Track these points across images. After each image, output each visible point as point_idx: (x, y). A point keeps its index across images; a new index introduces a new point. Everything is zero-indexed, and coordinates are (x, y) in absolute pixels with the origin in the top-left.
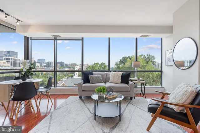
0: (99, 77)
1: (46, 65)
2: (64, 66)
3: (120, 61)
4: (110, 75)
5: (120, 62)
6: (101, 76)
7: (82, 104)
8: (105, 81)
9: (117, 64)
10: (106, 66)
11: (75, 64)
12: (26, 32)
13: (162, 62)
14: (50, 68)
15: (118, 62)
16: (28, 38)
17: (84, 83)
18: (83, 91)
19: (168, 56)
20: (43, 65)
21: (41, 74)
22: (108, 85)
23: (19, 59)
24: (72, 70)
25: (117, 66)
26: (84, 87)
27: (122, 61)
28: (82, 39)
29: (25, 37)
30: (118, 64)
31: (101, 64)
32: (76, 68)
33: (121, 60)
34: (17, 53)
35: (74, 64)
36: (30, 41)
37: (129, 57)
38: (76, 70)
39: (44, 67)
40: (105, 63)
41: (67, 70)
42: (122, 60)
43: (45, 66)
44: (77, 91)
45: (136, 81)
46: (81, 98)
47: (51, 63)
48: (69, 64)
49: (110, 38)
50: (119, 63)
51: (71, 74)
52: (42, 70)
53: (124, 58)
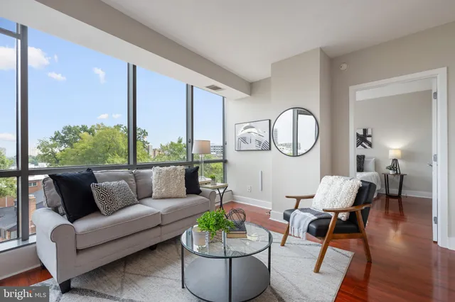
3: (53, 136)
5: (54, 139)
9: (44, 146)
13: (225, 143)
15: (48, 140)
19: (243, 132)
25: (43, 151)
27: (63, 138)
30: (49, 146)
33: (57, 134)
37: (84, 129)
42: (63, 135)
50: (51, 143)
53: (69, 130)
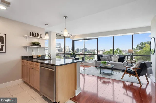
0: (106, 58)
2: (87, 51)
3: (137, 46)
4: (112, 57)
6: (107, 57)
7: (96, 69)
8: (109, 60)
10: (121, 52)
12: (73, 38)
14: (78, 53)
16: (73, 40)
17: (98, 61)
18: (97, 64)
22: (111, 62)
24: (93, 54)
26: (98, 62)
28: (97, 39)
29: (72, 40)
31: (116, 49)
32: (95, 53)
35: (94, 50)
38: (95, 54)
41: (89, 54)
42: (140, 46)
44: (94, 65)
45: (128, 61)
46: (96, 67)
47: (78, 49)
48: (91, 50)
49: (113, 37)
51: (92, 58)
53: (142, 44)
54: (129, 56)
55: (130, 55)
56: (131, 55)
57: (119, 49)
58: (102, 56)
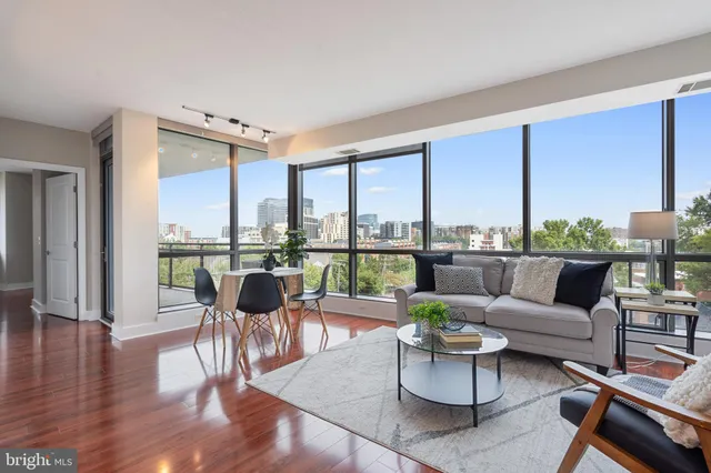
0: (469, 274)
1: (378, 232)
2: (435, 233)
3: (692, 206)
4: (516, 270)
5: (694, 211)
10: (603, 235)
11: (470, 229)
14: (390, 241)
16: (295, 167)
17: (417, 291)
20: (372, 232)
21: (363, 260)
23: (315, 216)
28: (423, 149)
29: (290, 166)
33: (700, 202)
34: (312, 201)
35: (466, 227)
36: (299, 173)
39: (373, 240)
40: (599, 222)
43: (376, 237)
45: (631, 299)
47: (392, 226)
48: (451, 228)
49: (526, 128)
52: (369, 247)
54: (641, 258)
55: (648, 251)
56: (659, 252)
57: (592, 222)
58: (447, 259)
